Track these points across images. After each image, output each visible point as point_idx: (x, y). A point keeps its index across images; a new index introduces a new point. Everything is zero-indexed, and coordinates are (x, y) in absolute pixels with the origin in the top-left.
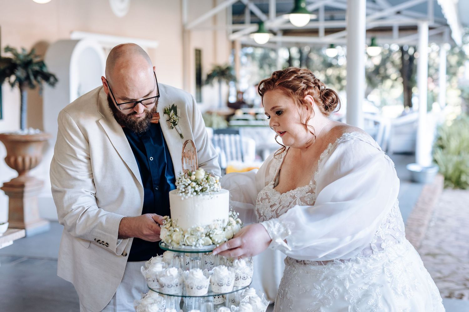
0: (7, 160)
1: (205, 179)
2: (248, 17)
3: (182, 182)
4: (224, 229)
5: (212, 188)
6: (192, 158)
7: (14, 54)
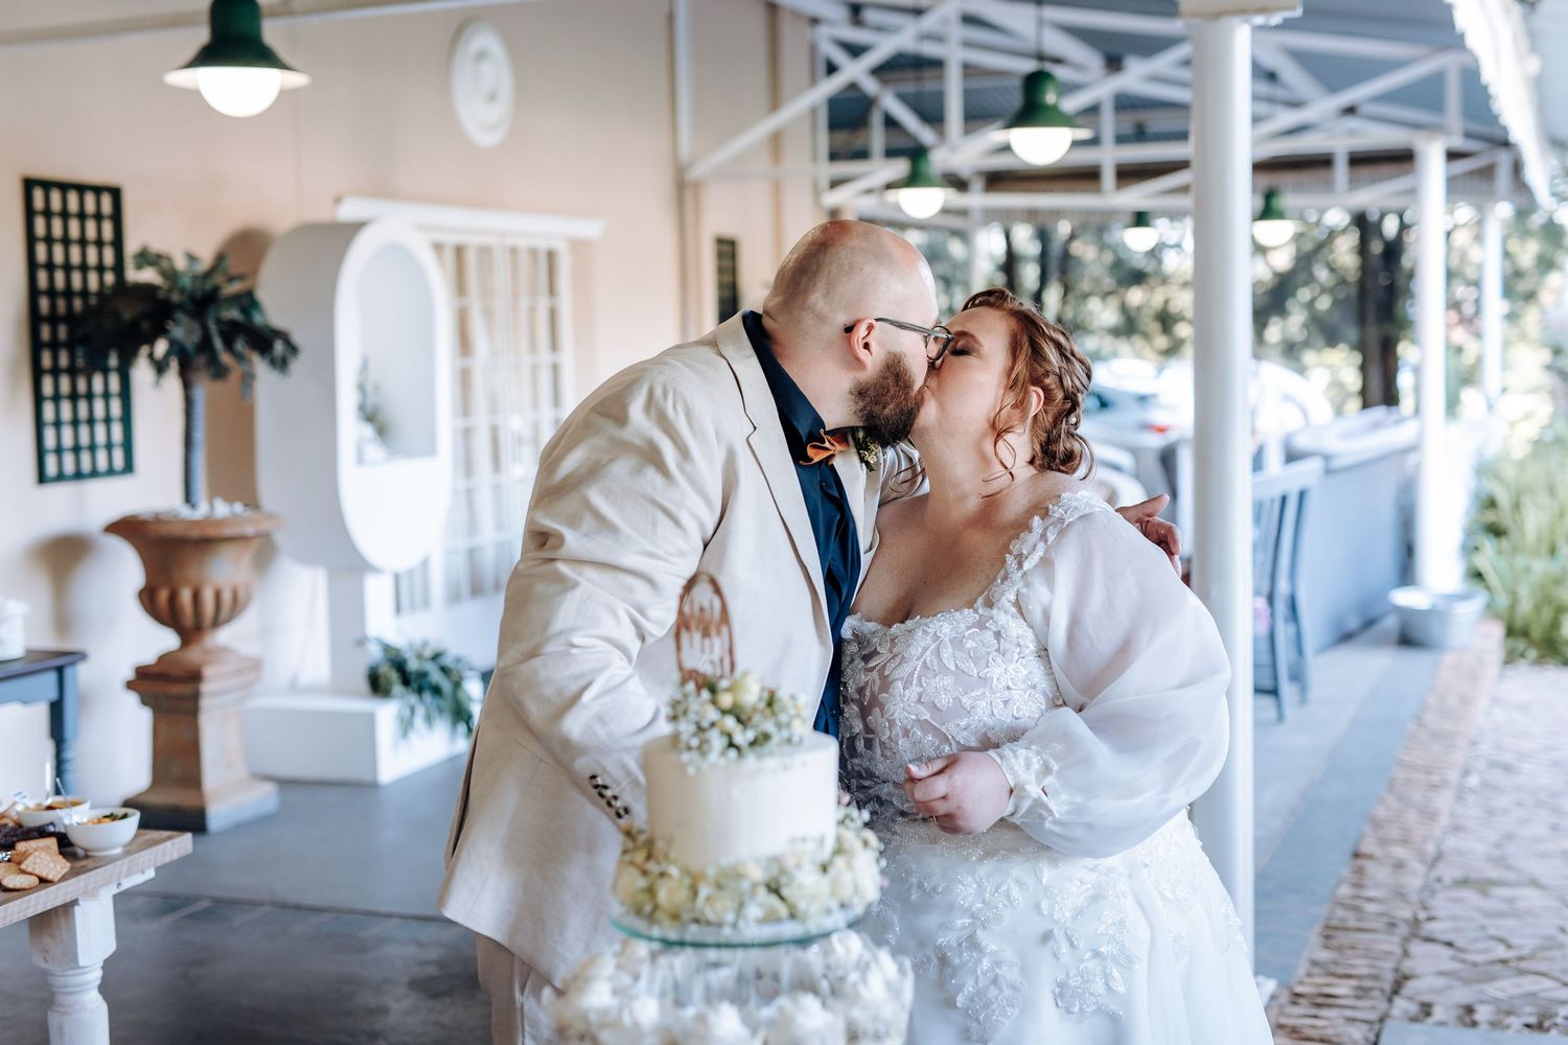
0: (148, 598)
1: (762, 705)
2: (877, 138)
3: (685, 713)
4: (824, 868)
5: (785, 733)
6: (713, 631)
7: (164, 274)
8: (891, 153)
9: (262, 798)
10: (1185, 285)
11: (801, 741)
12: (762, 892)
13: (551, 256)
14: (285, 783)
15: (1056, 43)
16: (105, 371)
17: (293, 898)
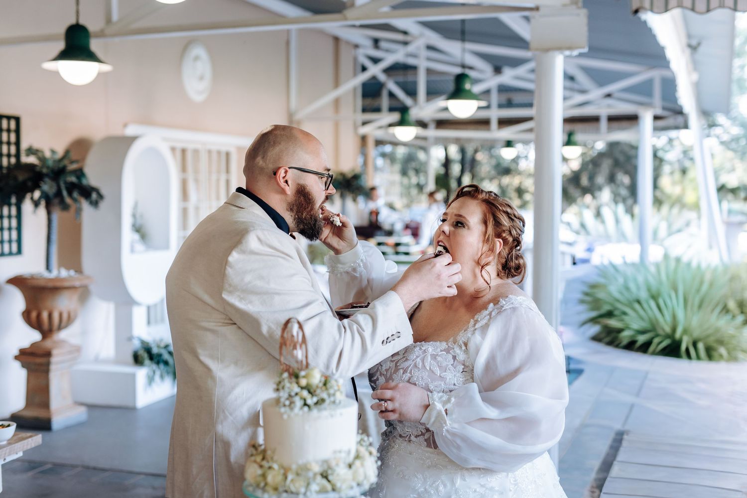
0: (26, 315)
1: (321, 385)
2: (385, 102)
3: (283, 388)
4: (350, 466)
5: (332, 399)
6: (298, 347)
7: (40, 159)
8: (392, 109)
9: (80, 414)
10: (530, 175)
11: (340, 402)
12: (319, 478)
13: (228, 154)
14: (91, 407)
15: (471, 60)
16: (9, 205)
17: (92, 464)
